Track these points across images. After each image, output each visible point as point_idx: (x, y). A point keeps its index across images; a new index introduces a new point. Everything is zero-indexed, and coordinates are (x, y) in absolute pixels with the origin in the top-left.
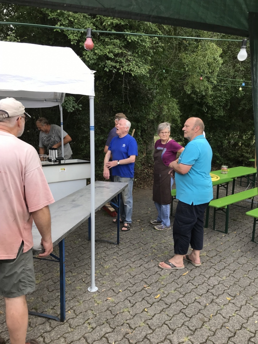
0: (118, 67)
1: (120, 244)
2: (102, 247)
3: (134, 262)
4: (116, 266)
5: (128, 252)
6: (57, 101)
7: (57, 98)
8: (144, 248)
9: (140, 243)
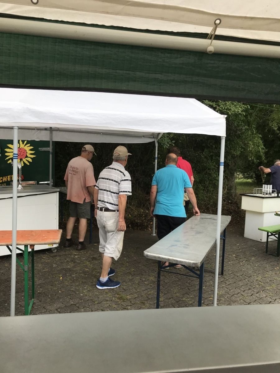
0: (215, 106)
1: (224, 275)
2: (207, 276)
3: (244, 291)
4: (228, 293)
5: (235, 283)
6: (154, 137)
7: (154, 135)
8: (250, 280)
9: (243, 276)
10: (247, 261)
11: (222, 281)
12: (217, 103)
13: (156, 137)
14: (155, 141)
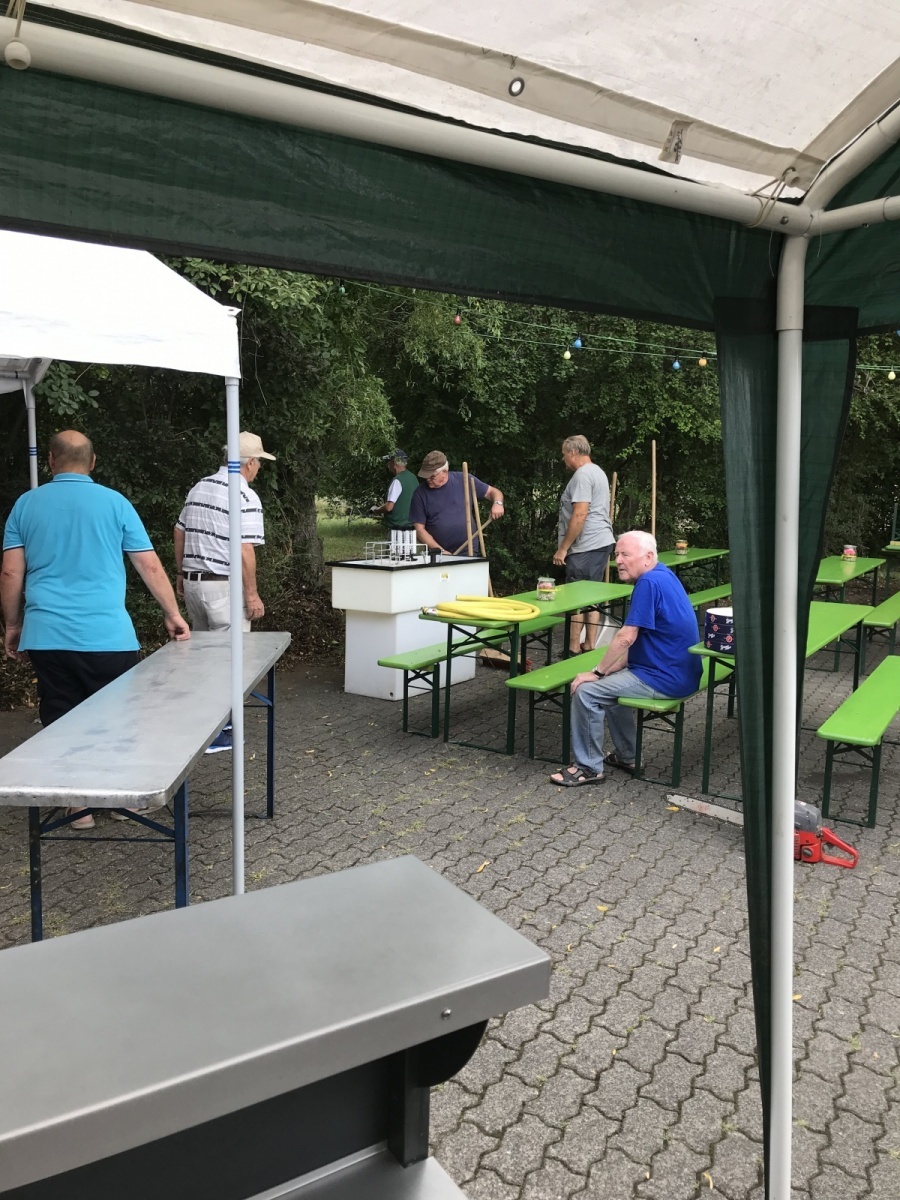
0: (224, 278)
1: (275, 817)
4: (285, 871)
5: (308, 835)
6: (17, 377)
7: (19, 367)
8: (352, 820)
9: (335, 809)
10: (347, 762)
11: (269, 838)
12: (232, 269)
13: (27, 375)
14: (22, 391)
